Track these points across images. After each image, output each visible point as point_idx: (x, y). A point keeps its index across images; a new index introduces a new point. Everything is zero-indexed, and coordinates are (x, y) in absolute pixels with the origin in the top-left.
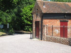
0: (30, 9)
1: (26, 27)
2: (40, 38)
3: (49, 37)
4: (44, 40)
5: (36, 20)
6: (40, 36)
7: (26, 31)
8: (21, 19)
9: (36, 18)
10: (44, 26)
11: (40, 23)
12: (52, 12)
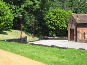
0: (53, 13)
1: (50, 33)
2: (75, 41)
3: (82, 40)
4: (78, 42)
5: (71, 28)
6: (75, 39)
7: (50, 36)
8: (45, 24)
9: (72, 26)
10: (78, 32)
11: (75, 30)
12: (83, 22)
